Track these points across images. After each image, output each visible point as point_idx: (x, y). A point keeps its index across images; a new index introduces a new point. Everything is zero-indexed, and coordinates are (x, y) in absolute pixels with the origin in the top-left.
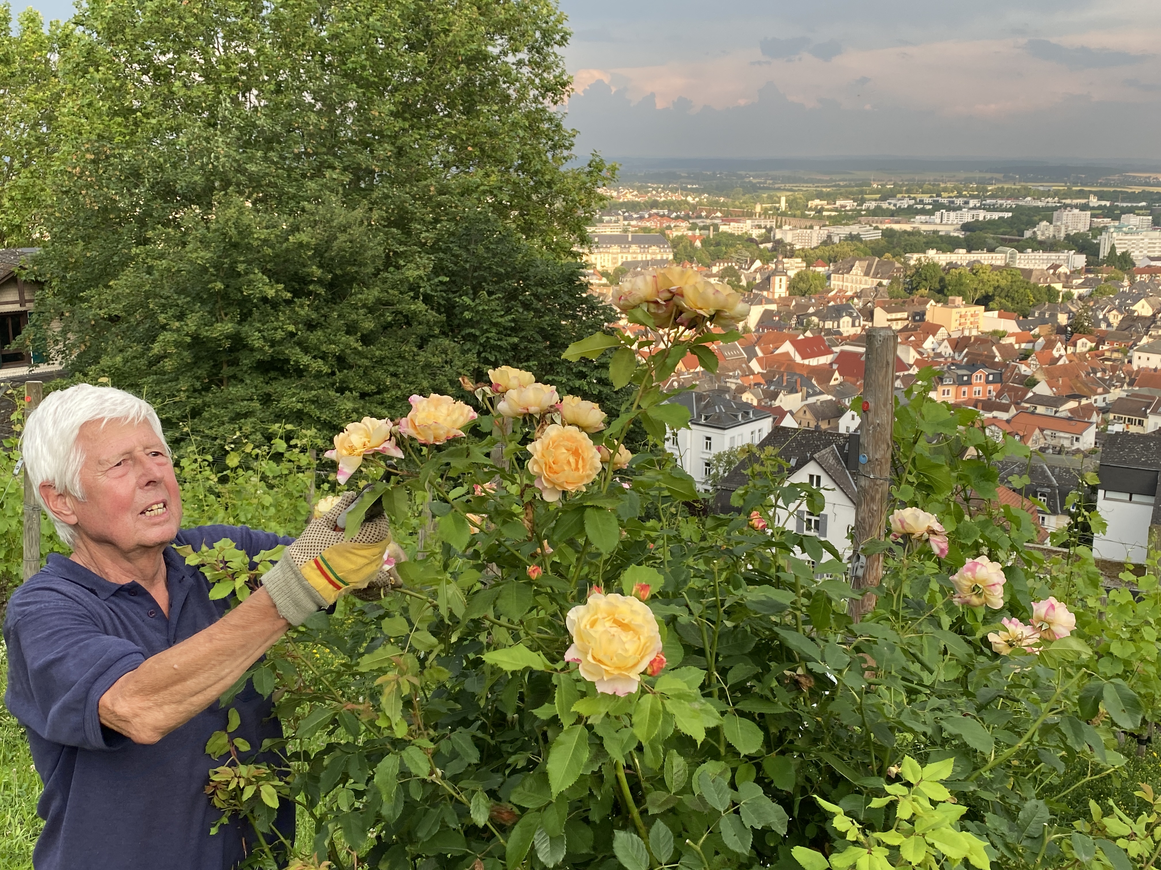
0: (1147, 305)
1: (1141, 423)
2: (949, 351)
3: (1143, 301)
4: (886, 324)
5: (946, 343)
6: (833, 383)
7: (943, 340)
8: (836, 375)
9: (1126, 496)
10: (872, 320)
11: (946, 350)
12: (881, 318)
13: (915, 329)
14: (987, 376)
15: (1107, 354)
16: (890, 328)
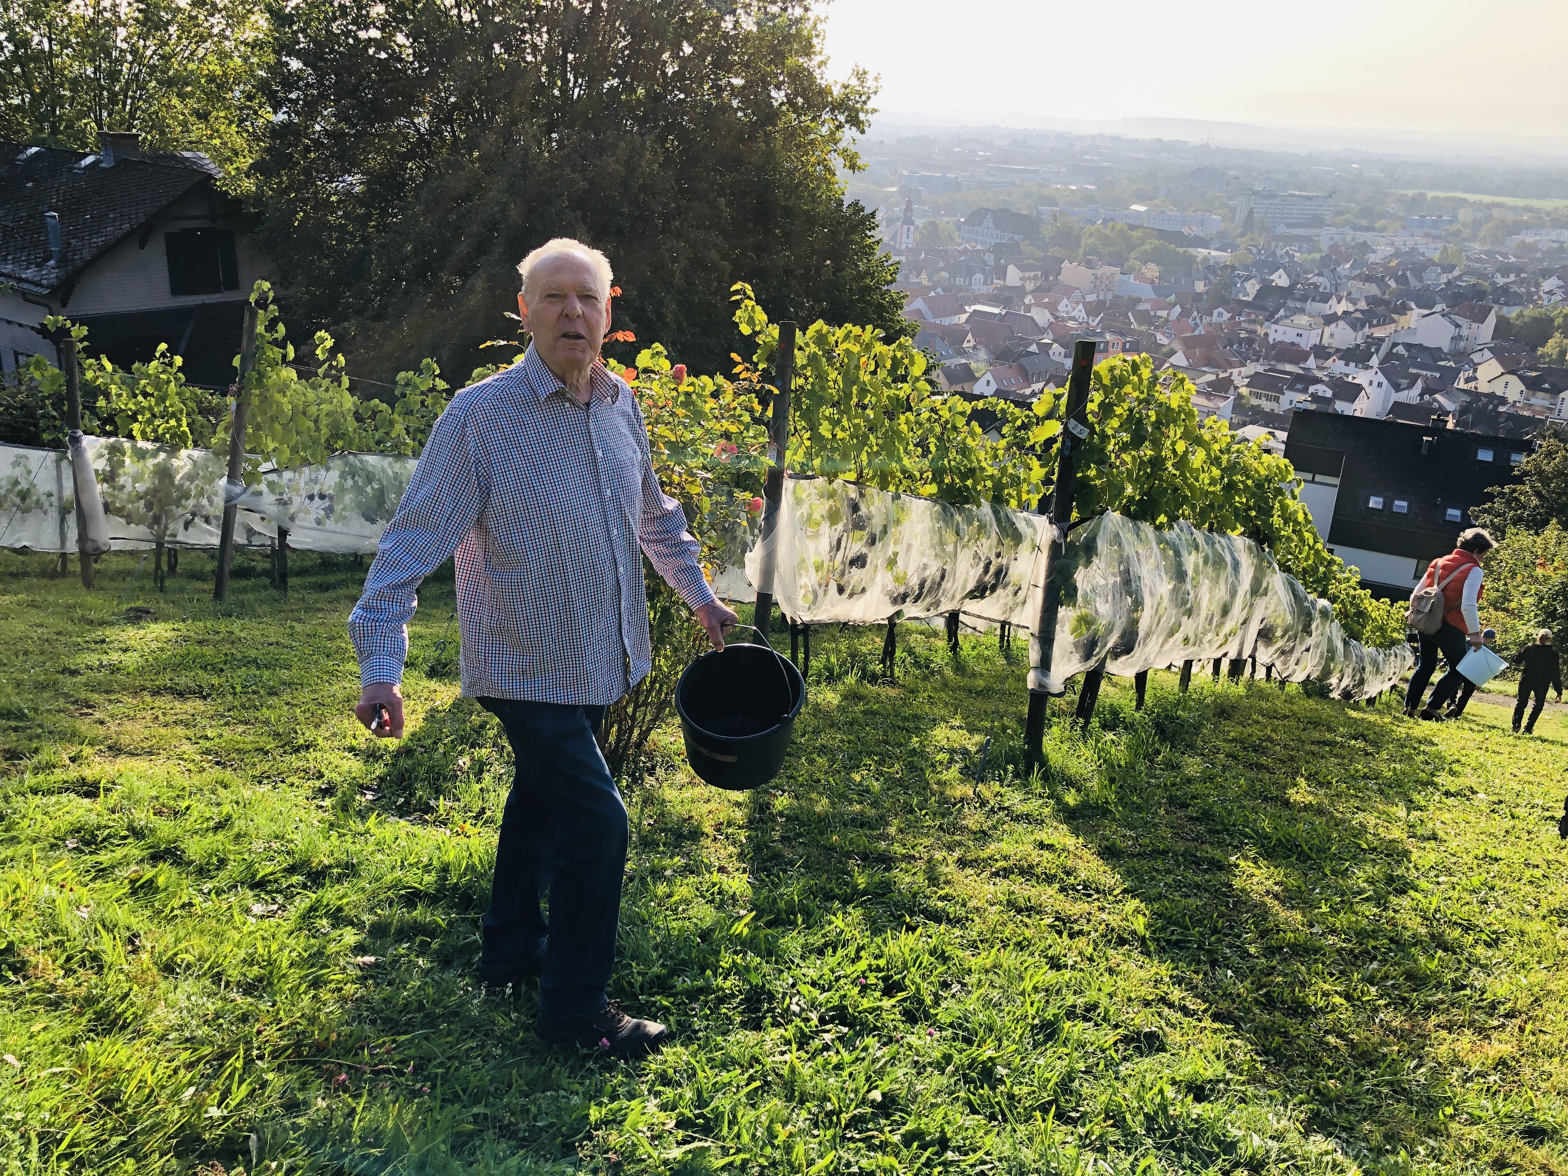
0: (1284, 276)
1: (1277, 399)
2: (1084, 314)
3: (1281, 271)
4: (1019, 284)
5: (1081, 307)
6: (965, 345)
7: (1077, 303)
8: (970, 337)
9: (1309, 476)
10: (1004, 279)
11: (1080, 312)
12: (1013, 275)
13: (1049, 290)
14: (1124, 344)
15: (1244, 325)
16: (1023, 287)
